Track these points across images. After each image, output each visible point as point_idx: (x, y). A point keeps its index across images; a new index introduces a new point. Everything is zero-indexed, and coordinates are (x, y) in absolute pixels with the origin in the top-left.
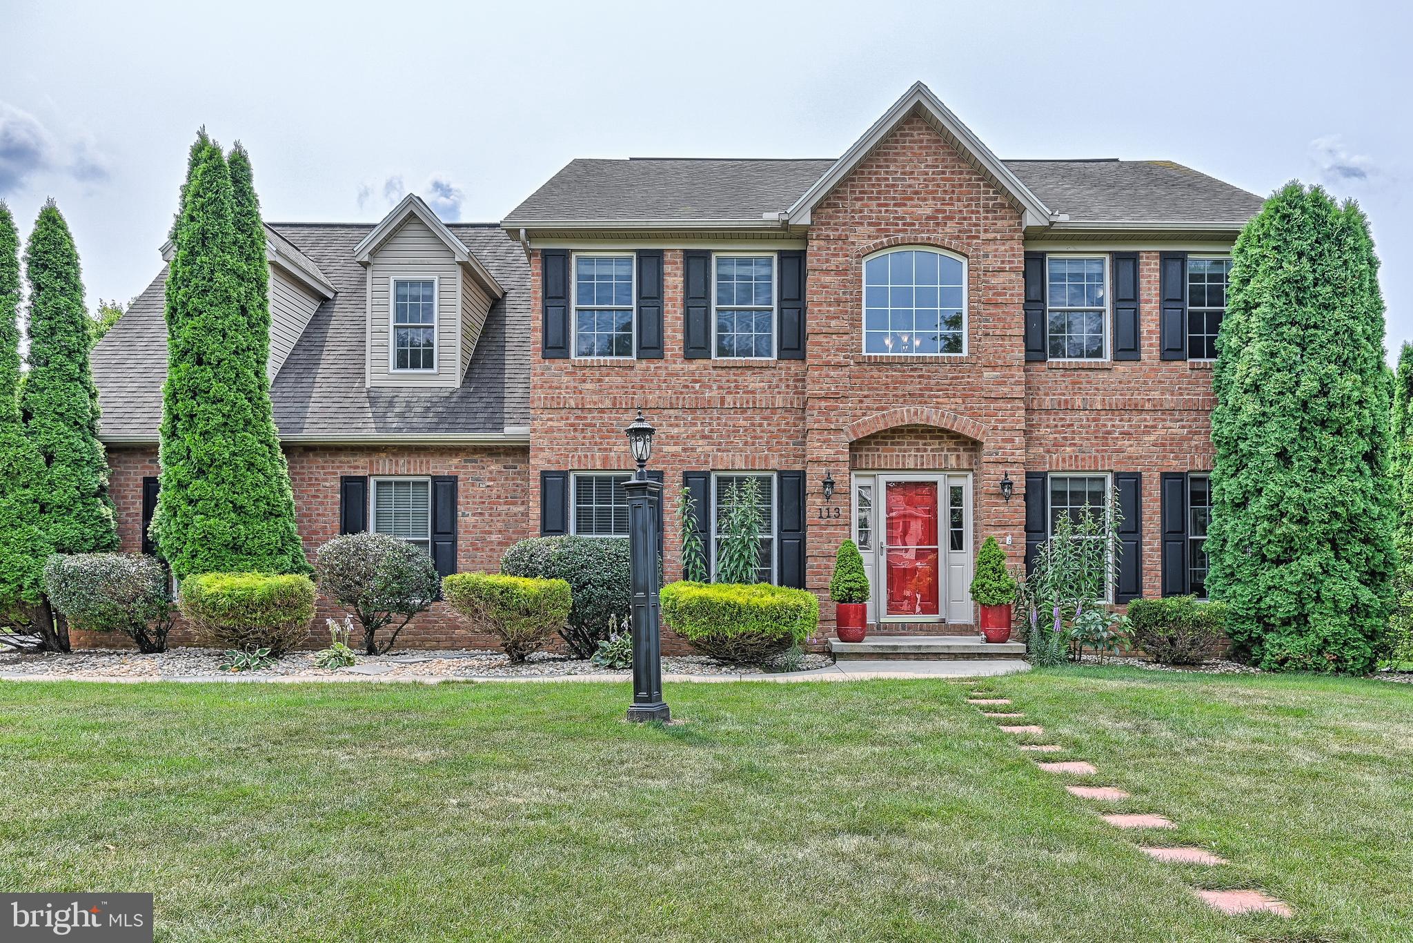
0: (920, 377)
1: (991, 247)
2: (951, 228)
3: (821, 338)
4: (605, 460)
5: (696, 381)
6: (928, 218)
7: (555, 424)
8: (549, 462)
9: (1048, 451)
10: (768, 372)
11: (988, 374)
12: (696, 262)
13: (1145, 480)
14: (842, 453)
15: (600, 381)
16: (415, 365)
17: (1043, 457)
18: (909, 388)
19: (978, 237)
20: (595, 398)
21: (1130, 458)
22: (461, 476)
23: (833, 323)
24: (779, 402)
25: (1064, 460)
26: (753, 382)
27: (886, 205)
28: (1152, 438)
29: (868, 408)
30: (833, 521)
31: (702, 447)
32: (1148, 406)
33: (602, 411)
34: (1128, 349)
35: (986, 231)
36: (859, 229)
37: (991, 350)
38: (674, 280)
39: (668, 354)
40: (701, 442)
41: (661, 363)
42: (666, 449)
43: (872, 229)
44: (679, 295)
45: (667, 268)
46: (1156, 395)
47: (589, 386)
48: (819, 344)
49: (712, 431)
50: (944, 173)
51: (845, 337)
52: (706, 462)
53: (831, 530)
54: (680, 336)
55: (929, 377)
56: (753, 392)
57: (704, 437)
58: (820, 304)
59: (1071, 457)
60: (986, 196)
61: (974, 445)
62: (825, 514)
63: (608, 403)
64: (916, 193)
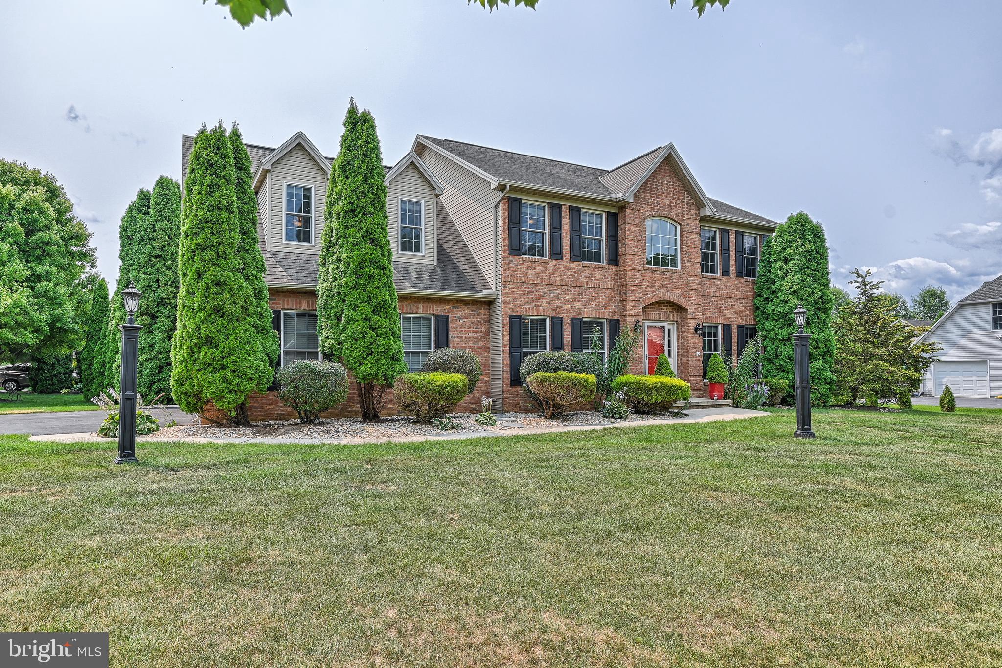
0: (666, 278)
1: (689, 222)
2: (676, 211)
3: (631, 257)
4: (538, 310)
5: (575, 273)
6: (668, 205)
7: (515, 290)
8: (512, 310)
10: (604, 271)
11: (690, 279)
12: (575, 212)
13: (732, 328)
14: (640, 312)
15: (535, 269)
16: (410, 250)
18: (662, 283)
19: (684, 217)
20: (533, 278)
21: (727, 318)
22: (450, 316)
23: (636, 250)
24: (609, 286)
26: (598, 275)
27: (654, 197)
28: (734, 310)
29: (649, 291)
31: (579, 306)
32: (733, 296)
33: (536, 285)
34: (725, 271)
35: (688, 214)
36: (644, 206)
37: (690, 268)
38: (566, 220)
39: (564, 257)
40: (578, 303)
41: (561, 262)
42: (564, 306)
43: (648, 207)
44: (568, 229)
45: (563, 214)
46: (735, 291)
47: (530, 271)
48: (630, 259)
49: (582, 298)
50: (673, 185)
51: (640, 257)
52: (580, 314)
53: (637, 348)
54: (569, 249)
55: (669, 279)
56: (598, 280)
57: (579, 301)
58: (630, 240)
59: (708, 317)
60: (688, 199)
61: (679, 309)
63: (539, 281)
64: (664, 193)
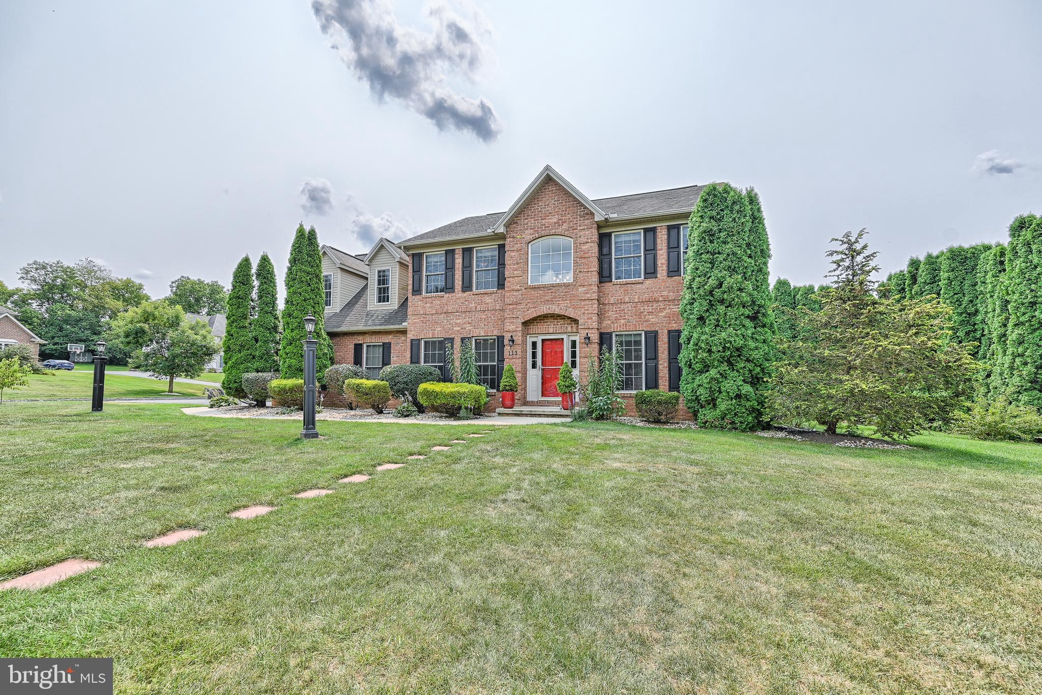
0: (551, 292)
1: (582, 233)
2: (565, 226)
3: (511, 279)
4: (433, 334)
5: (466, 301)
6: (555, 223)
7: (416, 321)
8: (414, 335)
9: (613, 323)
10: (494, 295)
11: (581, 289)
12: (467, 252)
13: (660, 335)
14: (519, 327)
15: (432, 303)
16: (384, 301)
17: (610, 325)
18: (546, 298)
19: (577, 229)
20: (430, 310)
21: (652, 324)
22: (392, 342)
23: (515, 272)
24: (498, 307)
25: (620, 326)
26: (488, 299)
27: (538, 220)
28: (664, 314)
29: (530, 308)
30: (515, 356)
31: (468, 327)
32: (661, 299)
33: (432, 314)
34: (651, 273)
35: (580, 226)
36: (527, 232)
37: (582, 278)
38: (459, 261)
39: (456, 290)
40: (468, 325)
41: (454, 294)
42: (455, 329)
43: (531, 231)
44: (461, 267)
45: (456, 256)
46: (665, 293)
47: (428, 305)
48: (509, 282)
49: (472, 321)
50: (562, 203)
51: (520, 278)
52: (470, 334)
53: (514, 360)
54: (461, 283)
55: (555, 293)
56: (487, 304)
57: (469, 323)
58: (510, 265)
59: (623, 325)
60: (580, 211)
61: (575, 321)
62: (511, 354)
63: (434, 312)
64: (550, 213)
